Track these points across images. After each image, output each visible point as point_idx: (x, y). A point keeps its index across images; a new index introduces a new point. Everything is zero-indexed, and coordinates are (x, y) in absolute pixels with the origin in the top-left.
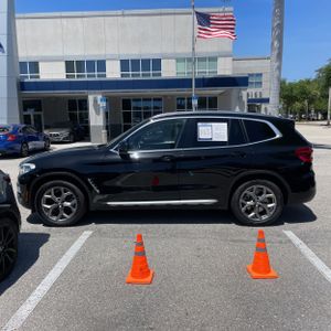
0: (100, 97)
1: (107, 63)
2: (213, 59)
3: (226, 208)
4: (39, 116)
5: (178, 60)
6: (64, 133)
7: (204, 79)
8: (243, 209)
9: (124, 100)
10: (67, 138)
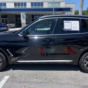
0: (24, 14)
1: (27, 3)
2: (59, 3)
3: (77, 64)
4: (7, 20)
5: (48, 3)
6: (14, 25)
7: (57, 9)
8: (85, 65)
9: (32, 15)
10: (14, 27)
